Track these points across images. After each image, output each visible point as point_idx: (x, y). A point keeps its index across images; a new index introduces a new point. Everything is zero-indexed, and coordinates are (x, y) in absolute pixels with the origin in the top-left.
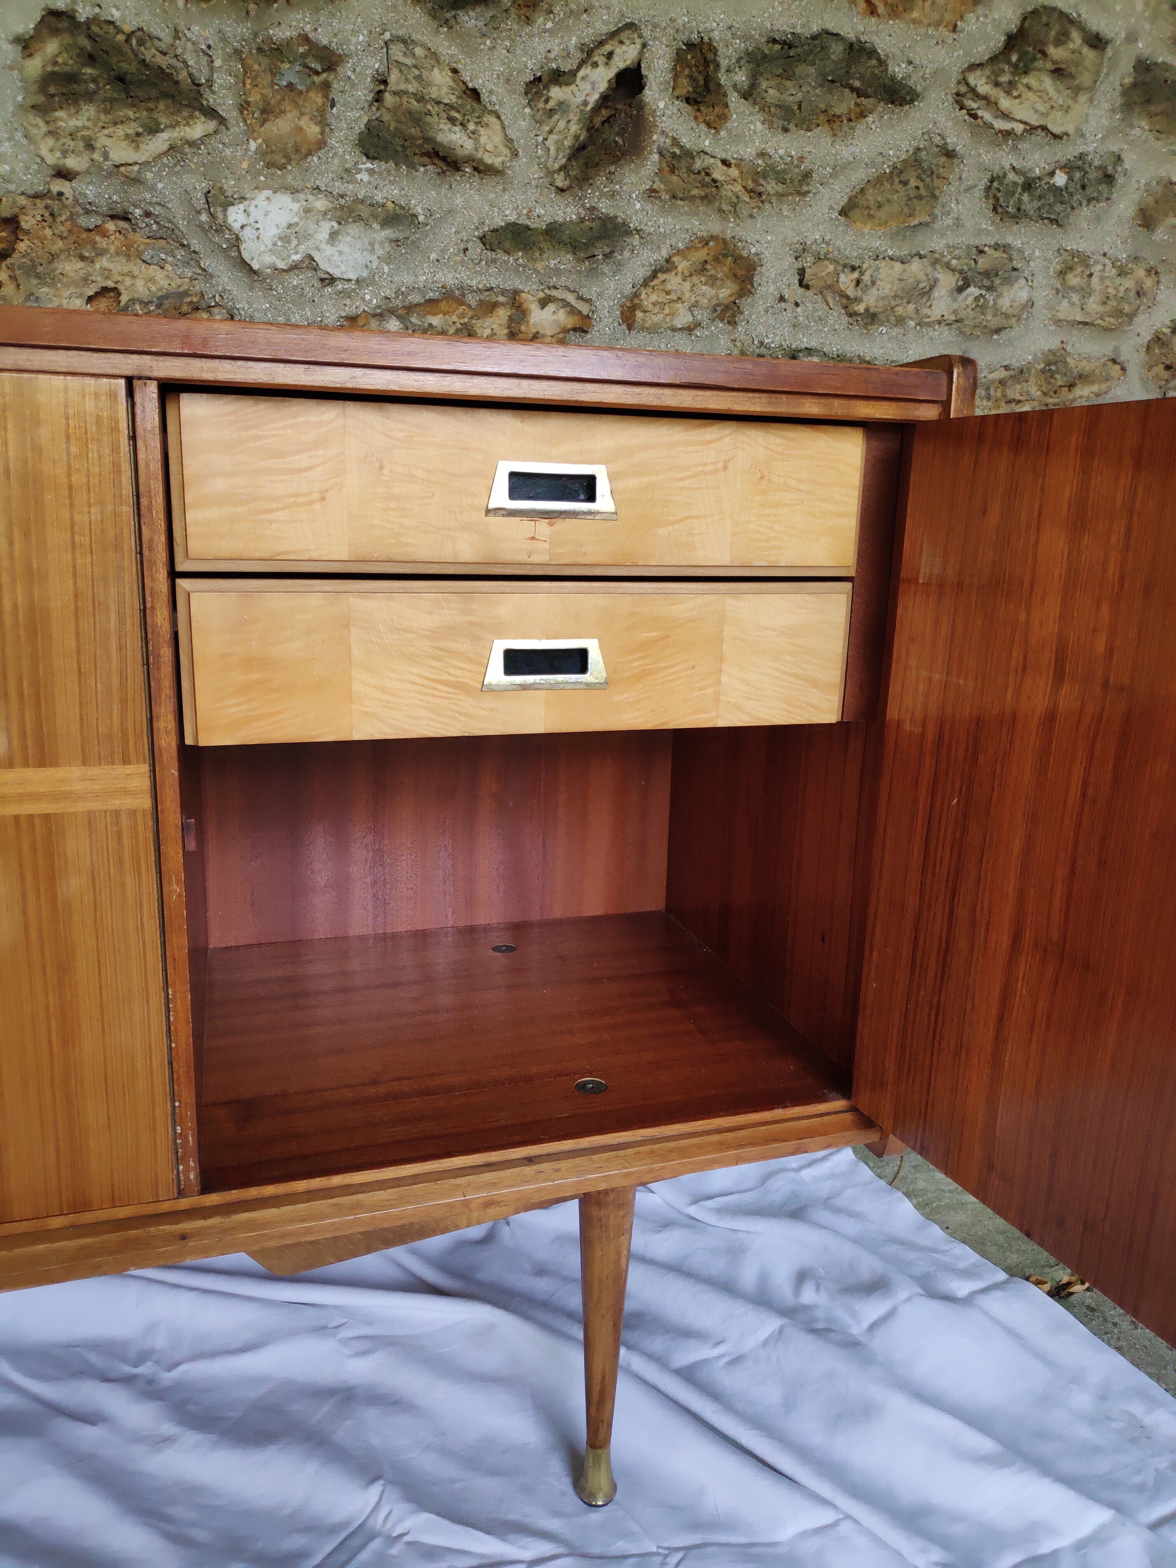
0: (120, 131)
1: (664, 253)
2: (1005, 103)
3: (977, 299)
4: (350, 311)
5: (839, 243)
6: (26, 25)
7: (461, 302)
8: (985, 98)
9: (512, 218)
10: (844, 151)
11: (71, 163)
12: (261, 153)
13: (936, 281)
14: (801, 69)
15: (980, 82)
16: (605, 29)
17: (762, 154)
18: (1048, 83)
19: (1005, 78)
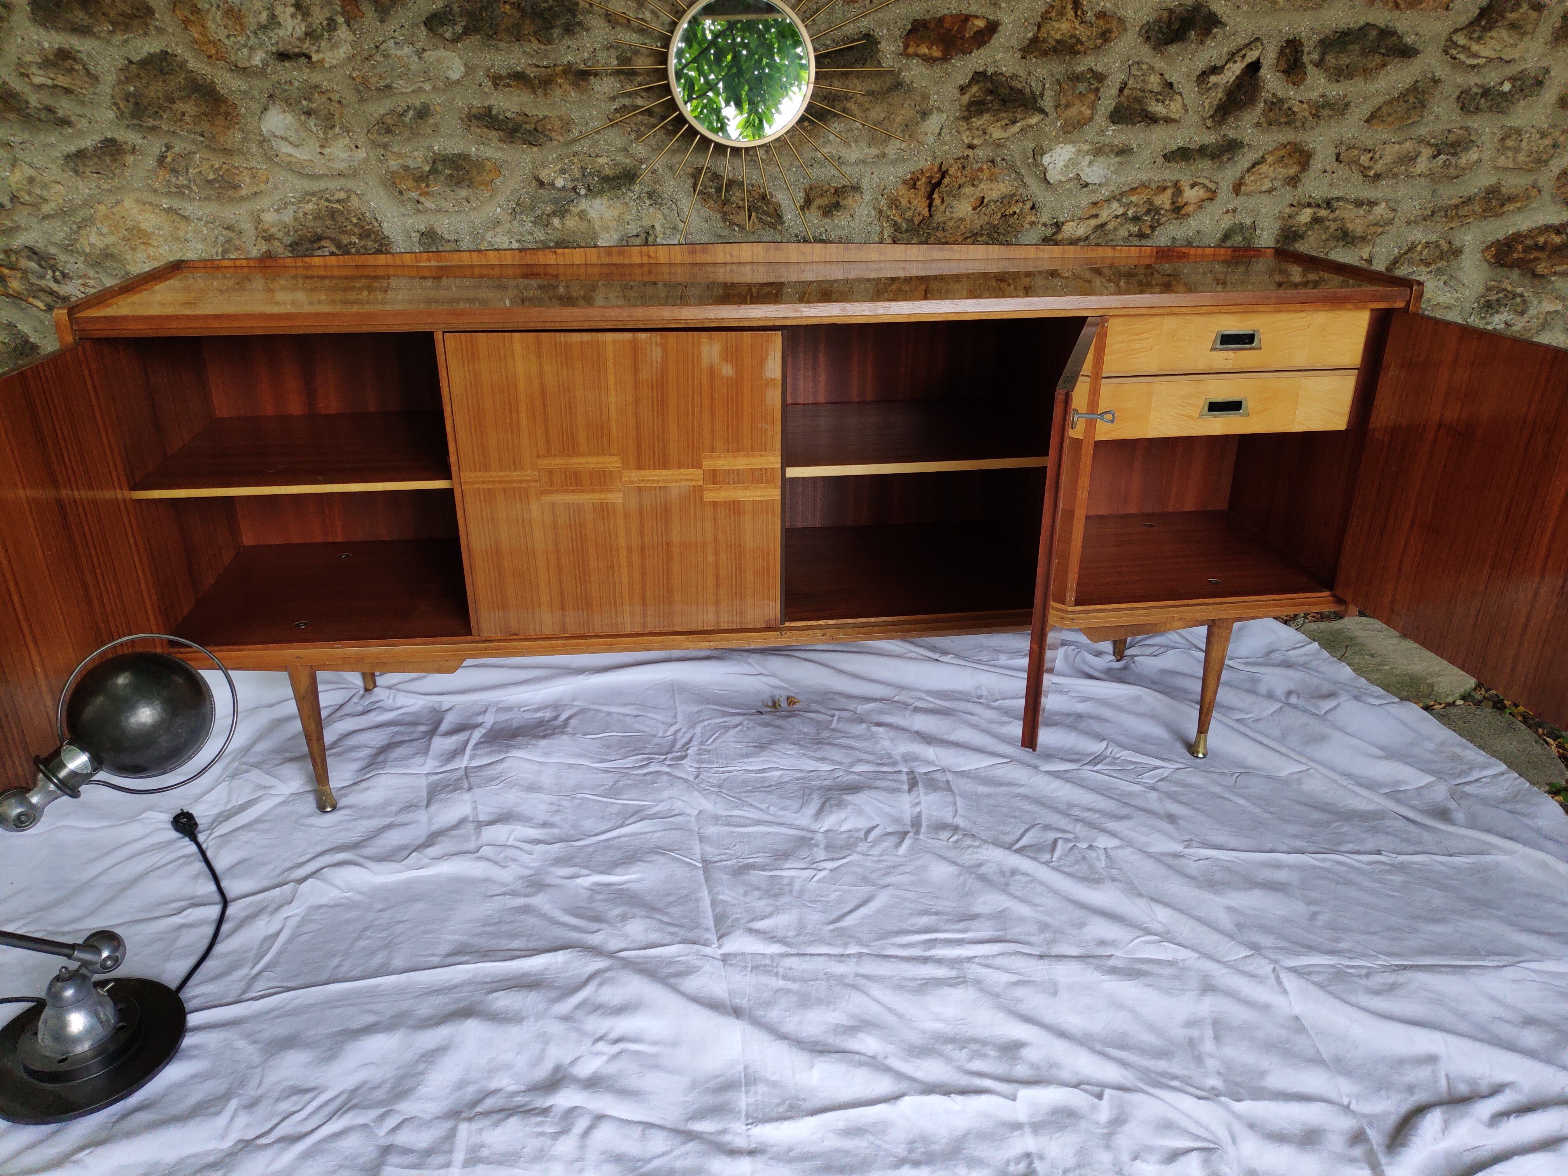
0: (999, 124)
1: (1261, 154)
2: (1475, 47)
3: (1444, 162)
4: (1095, 200)
5: (1362, 138)
6: (963, 80)
7: (1147, 187)
8: (1463, 47)
9: (1181, 145)
10: (1371, 87)
11: (975, 142)
12: (1062, 126)
13: (1420, 153)
14: (1350, 47)
15: (1461, 40)
16: (1243, 42)
17: (1322, 96)
18: (1504, 33)
19: (1476, 35)
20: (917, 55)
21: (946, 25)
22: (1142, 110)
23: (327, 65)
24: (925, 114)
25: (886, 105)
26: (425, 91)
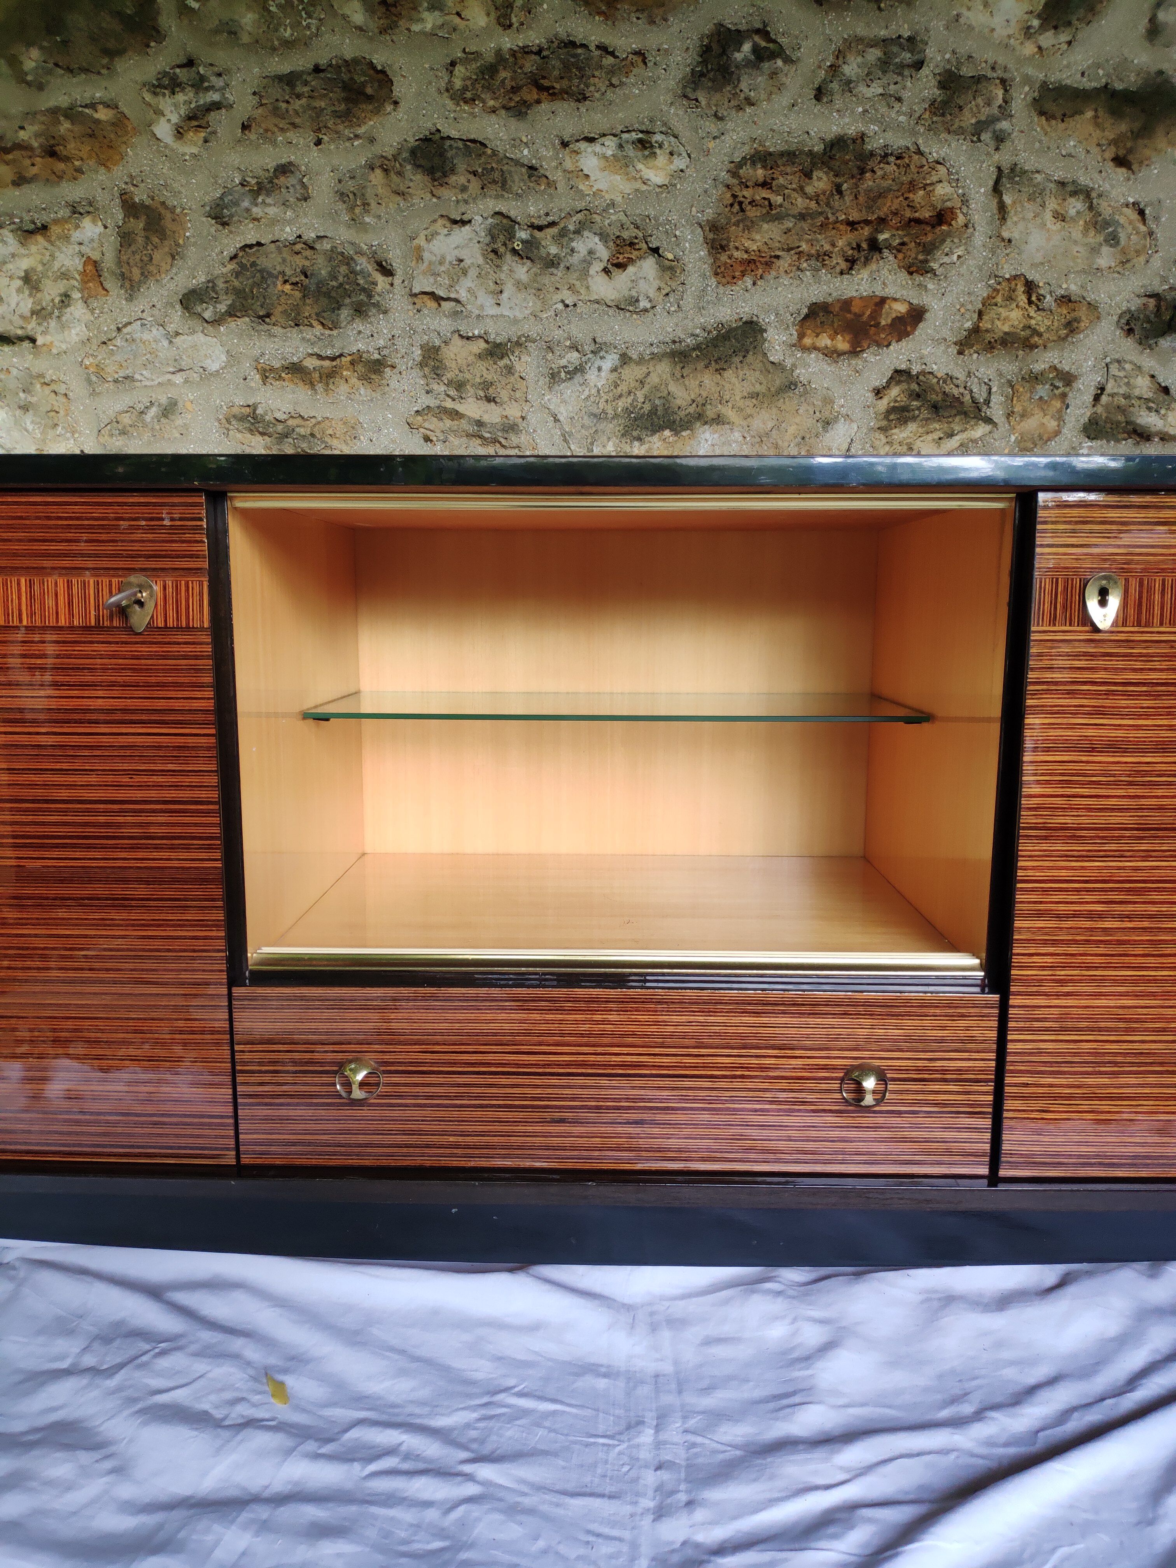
20: (816, 348)
21: (855, 309)
22: (1127, 423)
23: (54, 351)
24: (828, 423)
25: (774, 410)
26: (175, 384)
